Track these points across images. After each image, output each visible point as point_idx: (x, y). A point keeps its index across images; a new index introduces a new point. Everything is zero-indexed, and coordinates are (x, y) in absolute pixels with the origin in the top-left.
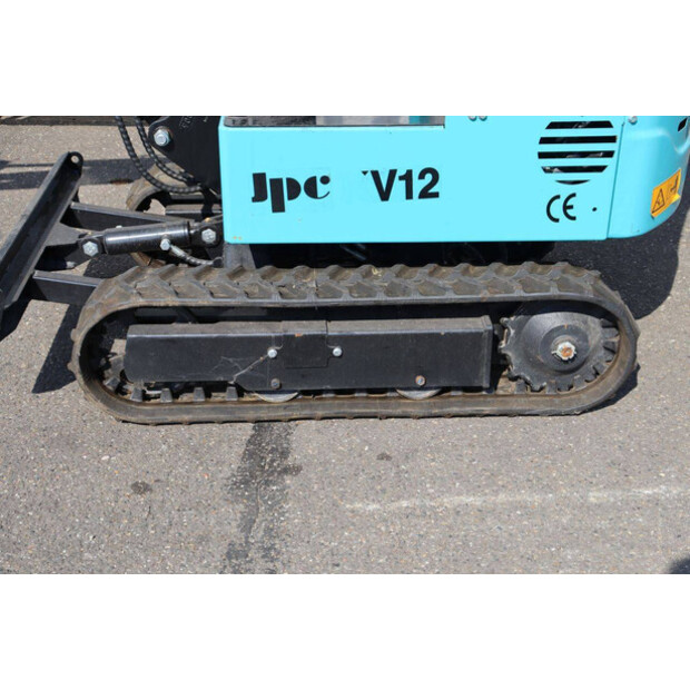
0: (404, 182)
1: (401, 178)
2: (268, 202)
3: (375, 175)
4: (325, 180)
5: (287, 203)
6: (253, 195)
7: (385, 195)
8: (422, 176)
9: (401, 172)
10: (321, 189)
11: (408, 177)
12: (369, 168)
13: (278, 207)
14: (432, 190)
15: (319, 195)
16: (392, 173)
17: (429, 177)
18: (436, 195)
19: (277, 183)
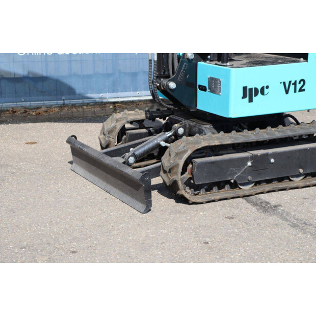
0: (294, 86)
1: (293, 84)
2: (247, 98)
3: (284, 83)
4: (267, 87)
5: (254, 98)
6: (242, 96)
7: (287, 92)
8: (300, 83)
9: (293, 82)
10: (266, 91)
11: (295, 84)
12: (282, 81)
13: (251, 100)
14: (303, 88)
15: (265, 94)
16: (290, 82)
17: (302, 83)
18: (304, 90)
19: (251, 90)
